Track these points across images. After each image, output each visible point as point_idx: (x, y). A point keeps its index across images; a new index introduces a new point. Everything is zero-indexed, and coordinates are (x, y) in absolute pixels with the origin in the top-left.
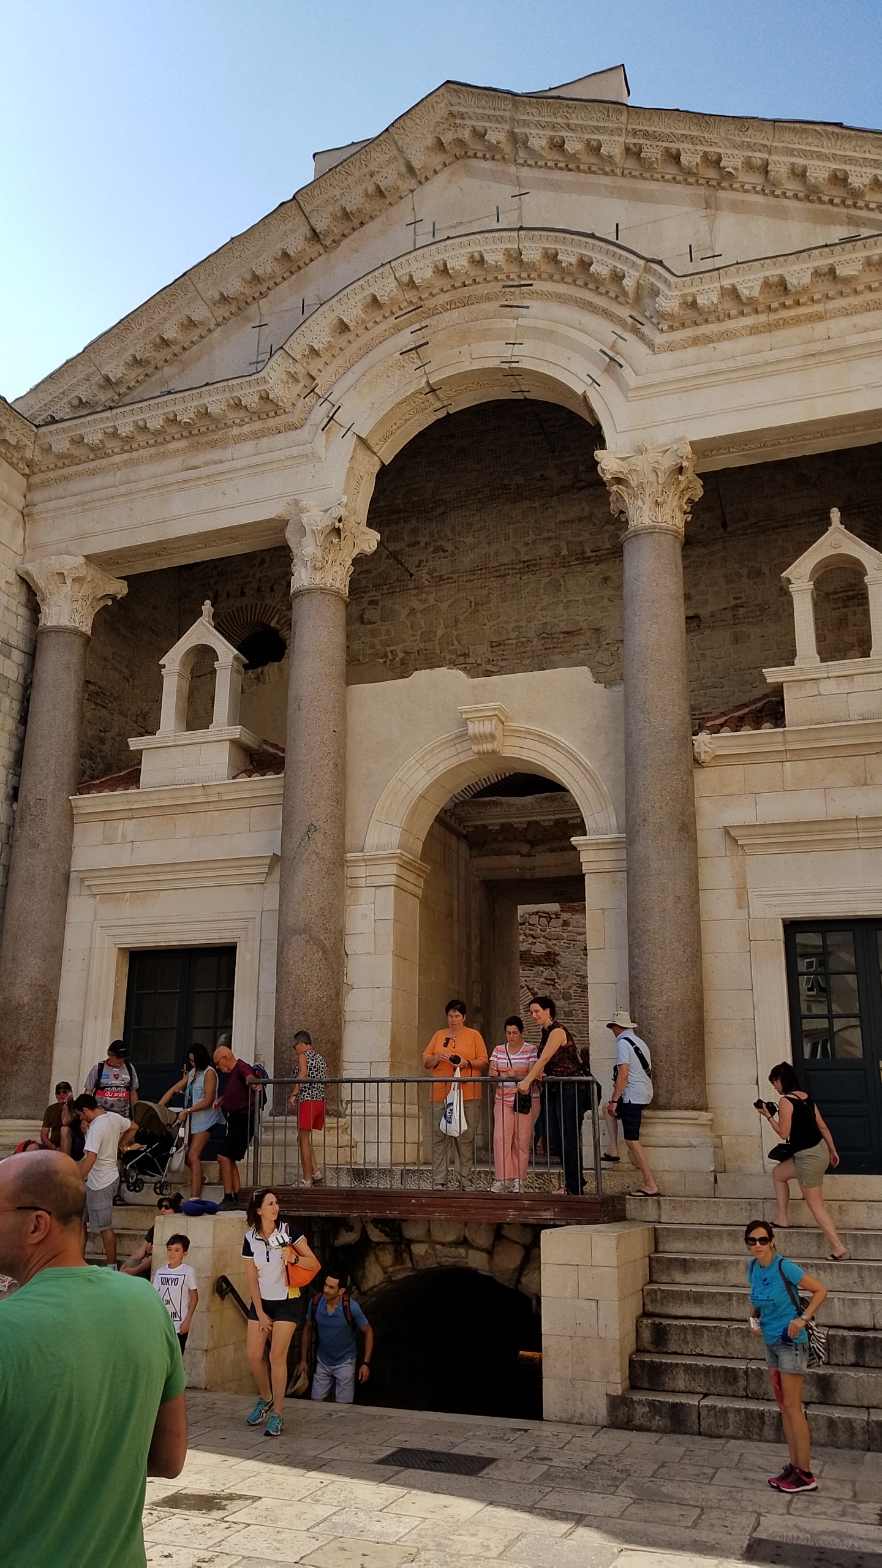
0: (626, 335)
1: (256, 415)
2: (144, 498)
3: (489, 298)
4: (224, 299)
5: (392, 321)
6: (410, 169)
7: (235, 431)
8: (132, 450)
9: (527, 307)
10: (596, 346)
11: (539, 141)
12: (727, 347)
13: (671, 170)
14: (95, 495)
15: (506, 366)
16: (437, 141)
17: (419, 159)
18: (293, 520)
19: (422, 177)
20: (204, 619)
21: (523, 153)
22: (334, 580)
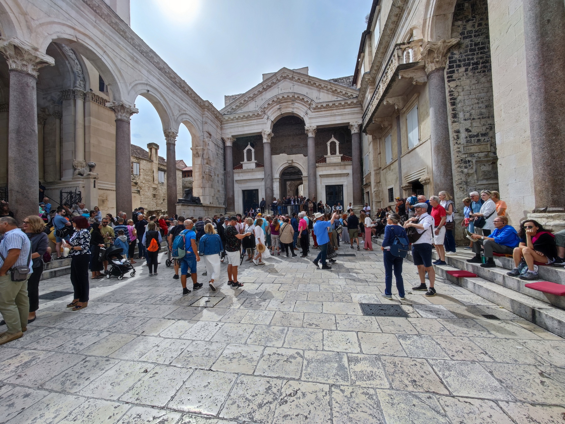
0: (308, 110)
1: (257, 116)
2: (239, 127)
3: (289, 102)
4: (250, 97)
5: (276, 104)
6: (278, 79)
7: (253, 118)
8: (238, 120)
10: (305, 111)
11: (296, 78)
12: (321, 113)
13: (315, 85)
14: (232, 126)
15: (292, 112)
16: (282, 76)
17: (279, 78)
18: (263, 132)
19: (279, 81)
20: (249, 145)
21: (294, 79)
22: (269, 141)
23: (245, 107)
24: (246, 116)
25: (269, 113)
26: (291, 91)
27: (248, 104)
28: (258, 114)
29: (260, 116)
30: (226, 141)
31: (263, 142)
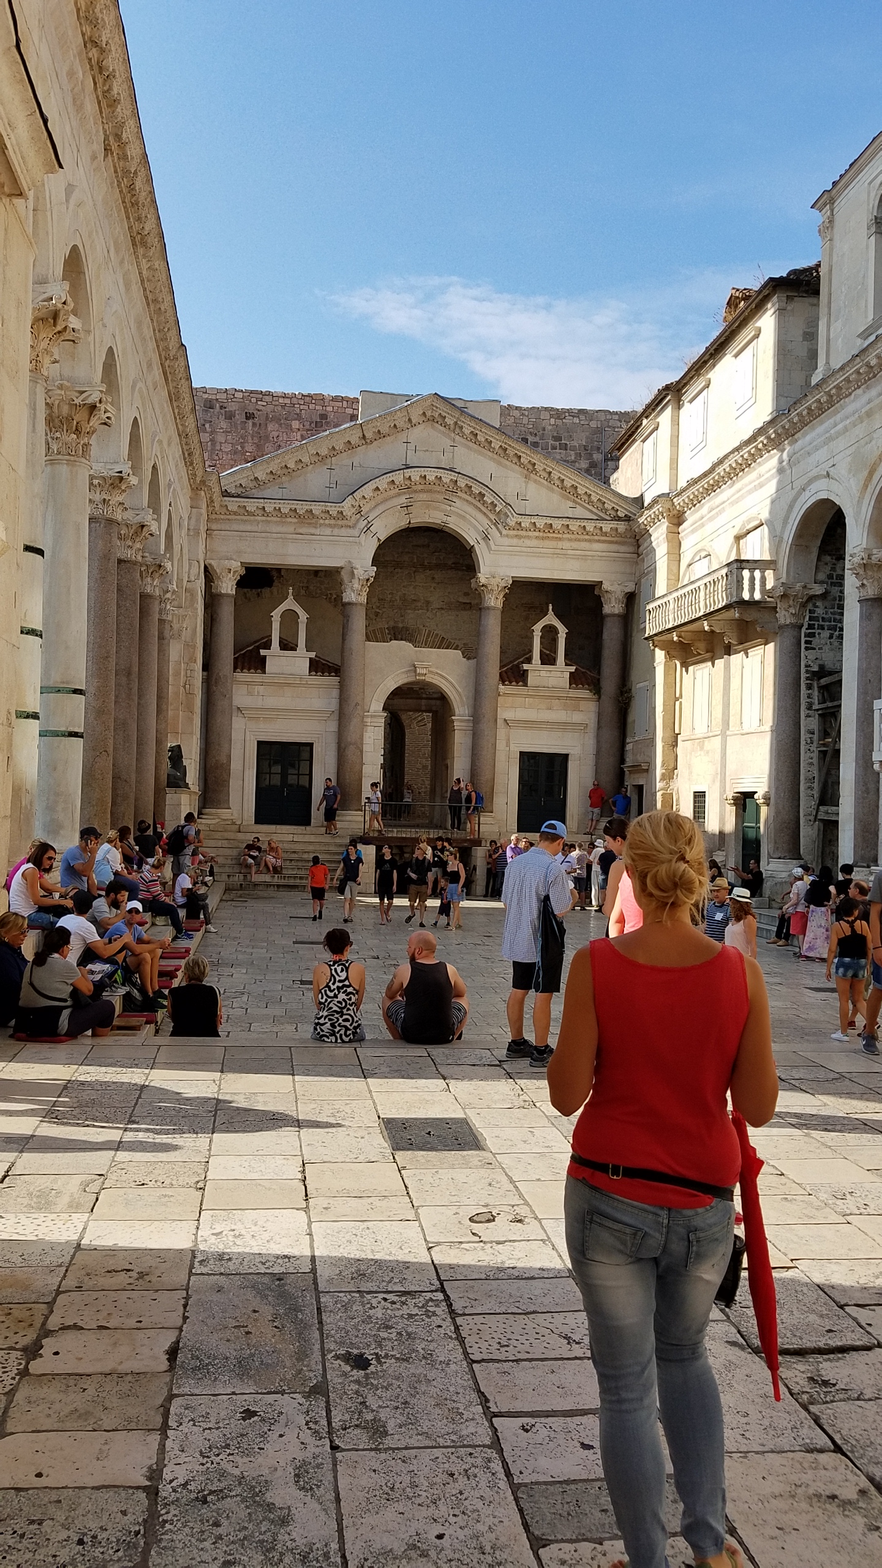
0: (492, 526)
1: (335, 519)
3: (440, 494)
6: (410, 420)
7: (324, 522)
8: (269, 518)
9: (455, 502)
10: (481, 529)
11: (467, 431)
12: (528, 542)
13: (515, 460)
14: (248, 534)
16: (424, 413)
18: (347, 569)
19: (414, 425)
20: (291, 597)
21: (459, 431)
22: (365, 599)
26: (444, 460)
28: (340, 513)
30: (219, 578)
31: (346, 600)
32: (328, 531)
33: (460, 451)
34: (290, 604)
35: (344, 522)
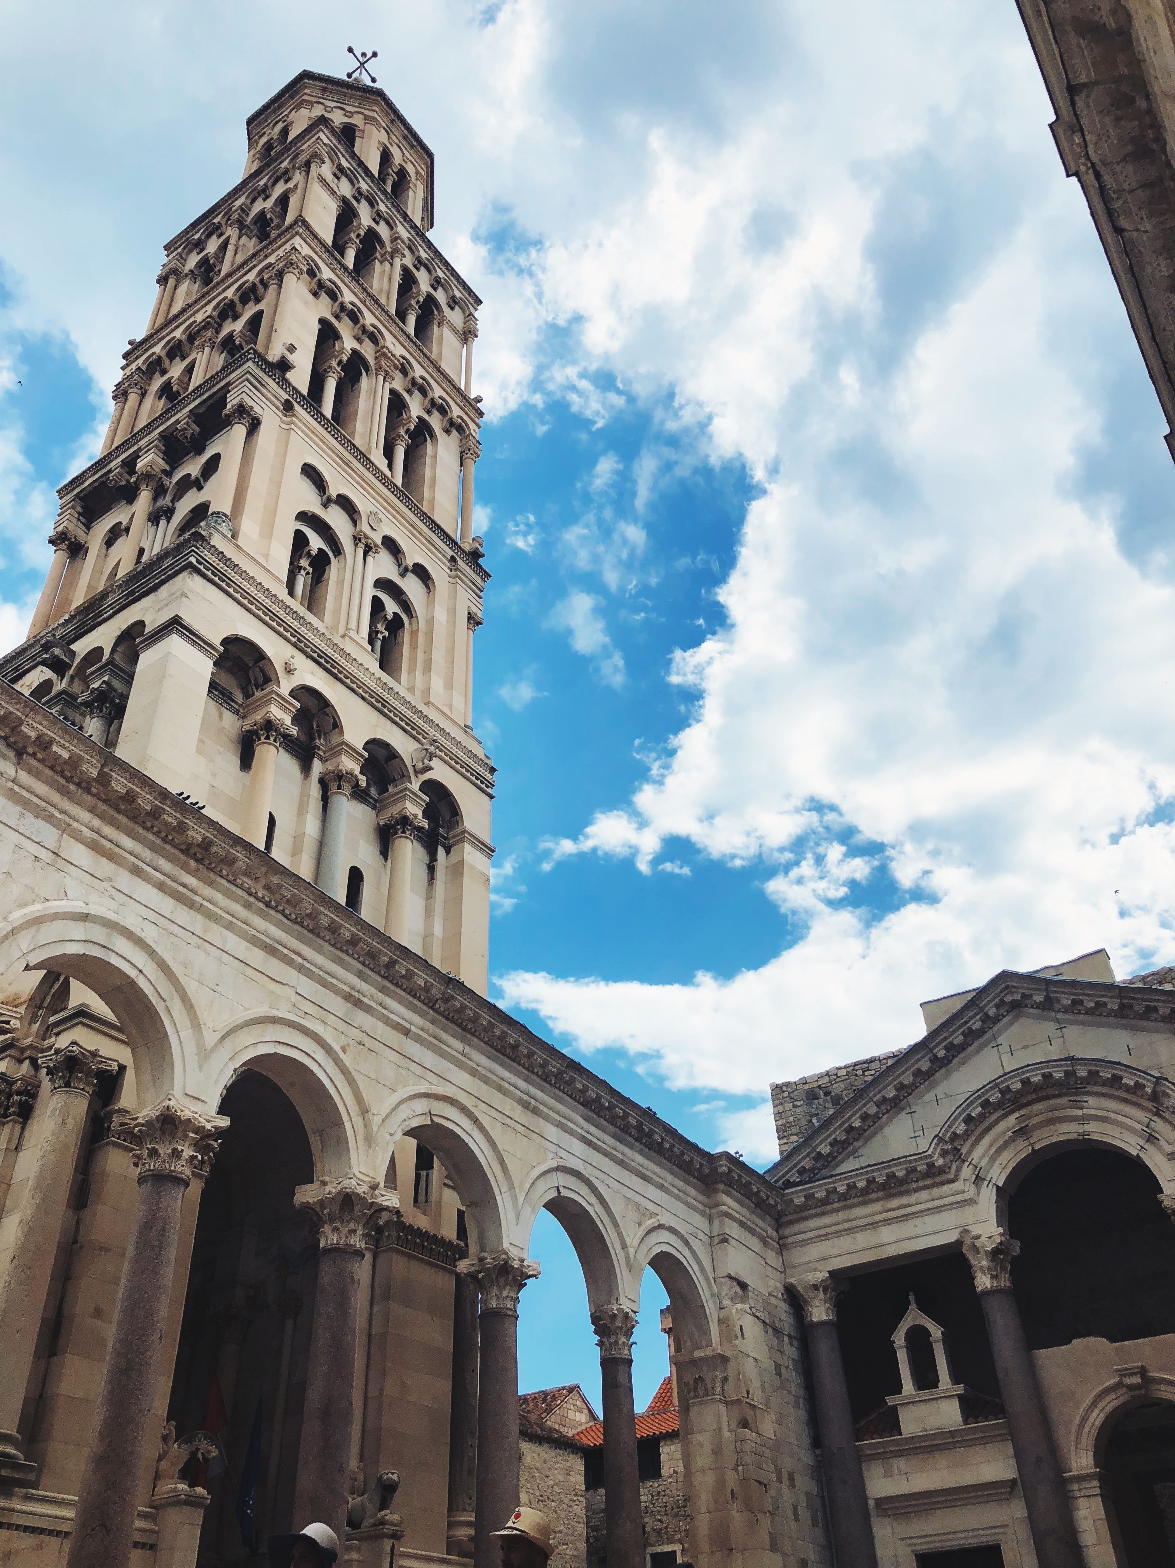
0: (1155, 1118)
1: (927, 1175)
2: (861, 1231)
3: (1058, 1096)
4: (886, 1100)
5: (1000, 1113)
6: (987, 1016)
7: (914, 1185)
8: (846, 1200)
9: (1086, 1102)
10: (1139, 1127)
11: (1066, 1002)
13: (1153, 1016)
14: (828, 1230)
15: (1081, 1138)
16: (1002, 1001)
17: (992, 1012)
18: (968, 1241)
19: (997, 1020)
20: (913, 1306)
21: (1057, 1006)
22: (1005, 1282)
23: (867, 1140)
24: (881, 1180)
25: (979, 1154)
26: (1054, 1052)
27: (881, 1128)
28: (931, 1165)
29: (942, 1171)
30: (806, 1302)
31: (979, 1289)
32: (924, 1195)
33: (1072, 1032)
34: (914, 1317)
35: (944, 1177)
